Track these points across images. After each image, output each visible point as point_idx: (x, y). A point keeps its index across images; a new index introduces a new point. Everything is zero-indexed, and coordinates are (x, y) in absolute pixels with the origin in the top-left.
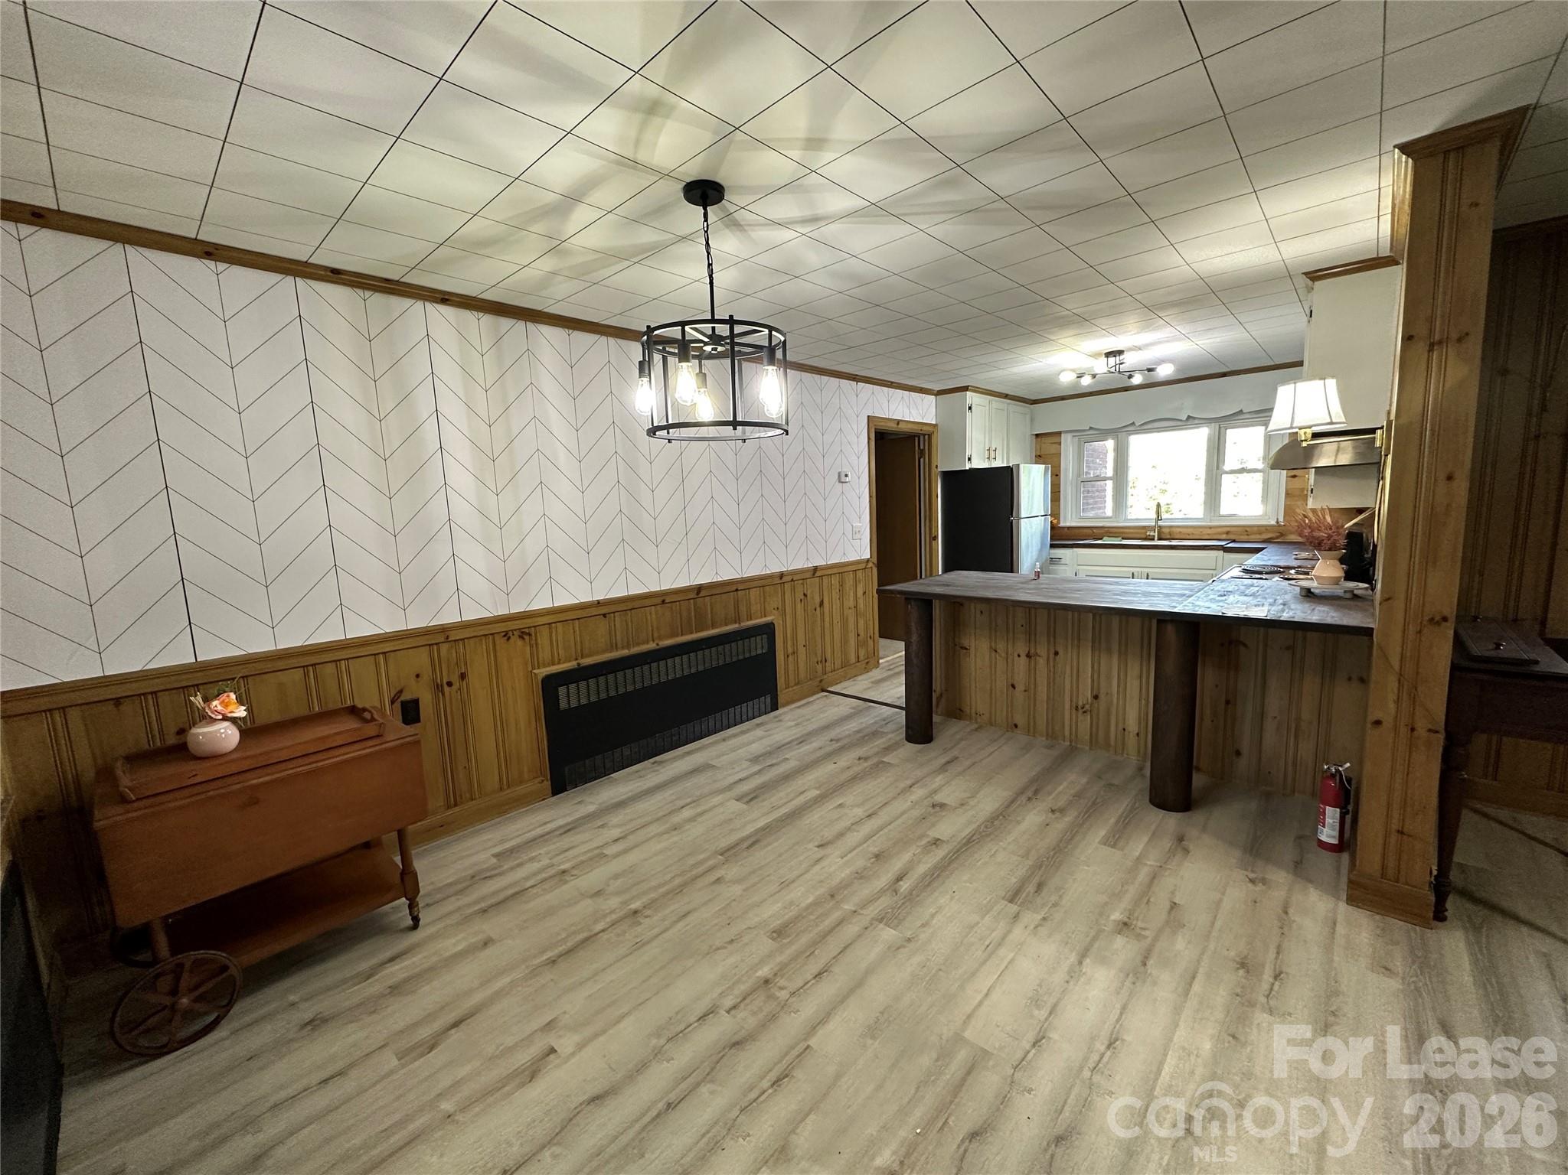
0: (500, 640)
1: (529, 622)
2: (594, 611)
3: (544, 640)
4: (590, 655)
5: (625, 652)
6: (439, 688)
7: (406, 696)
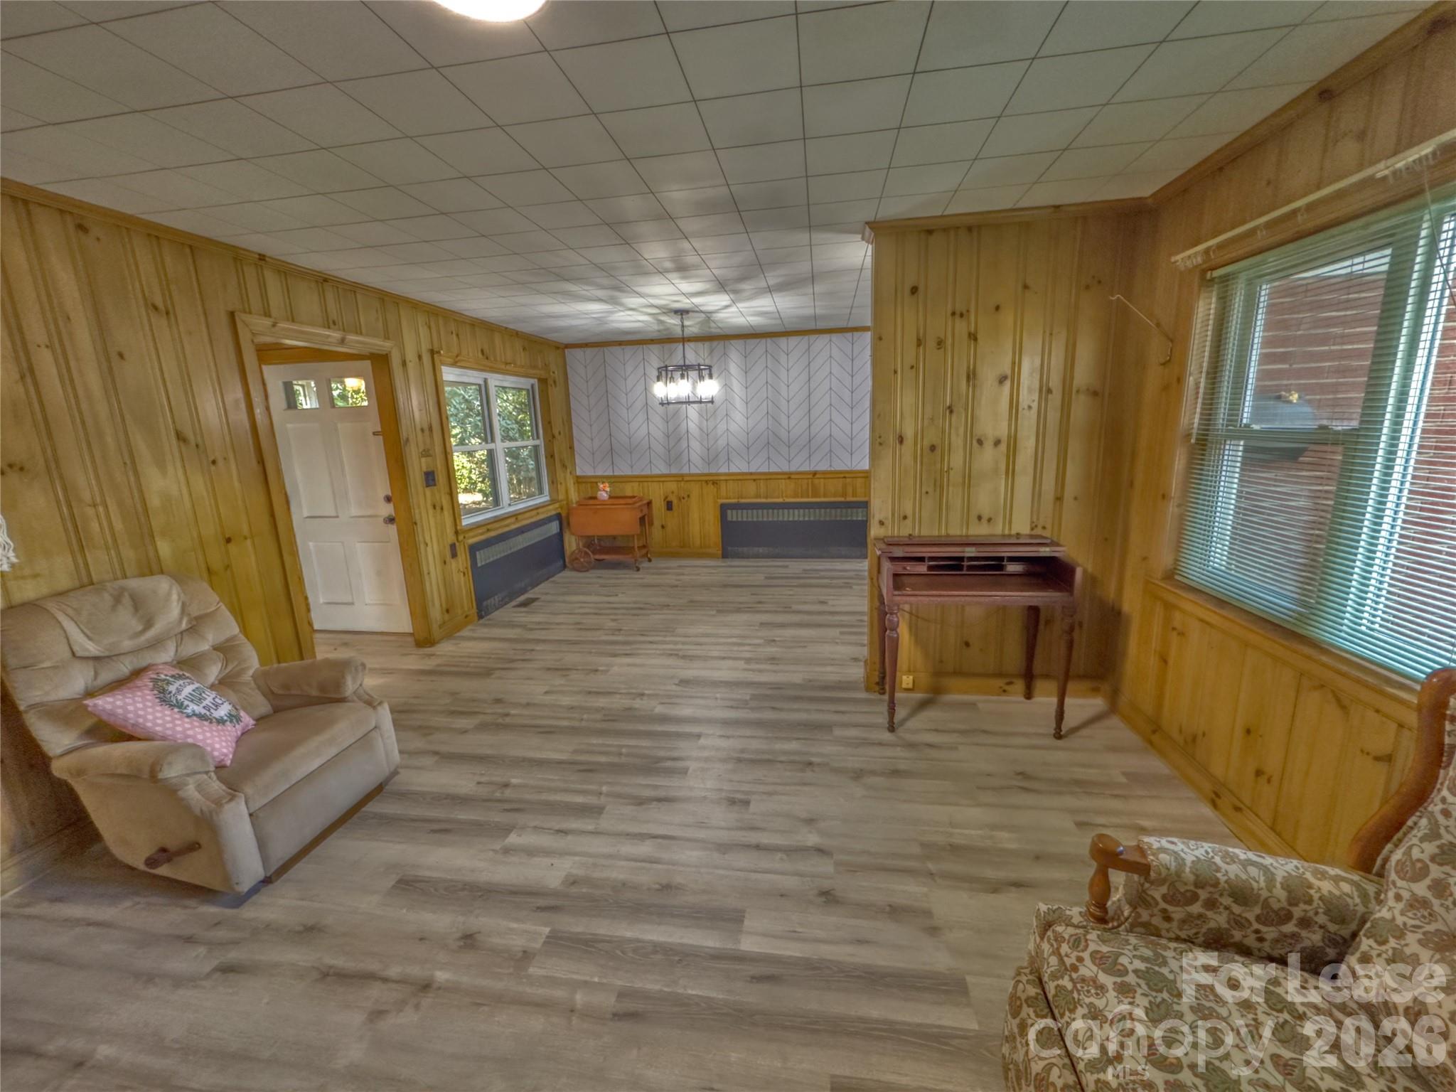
0: (704, 484)
1: (716, 478)
2: (749, 477)
3: (723, 485)
4: (745, 498)
5: (763, 500)
6: (680, 499)
7: (669, 499)
